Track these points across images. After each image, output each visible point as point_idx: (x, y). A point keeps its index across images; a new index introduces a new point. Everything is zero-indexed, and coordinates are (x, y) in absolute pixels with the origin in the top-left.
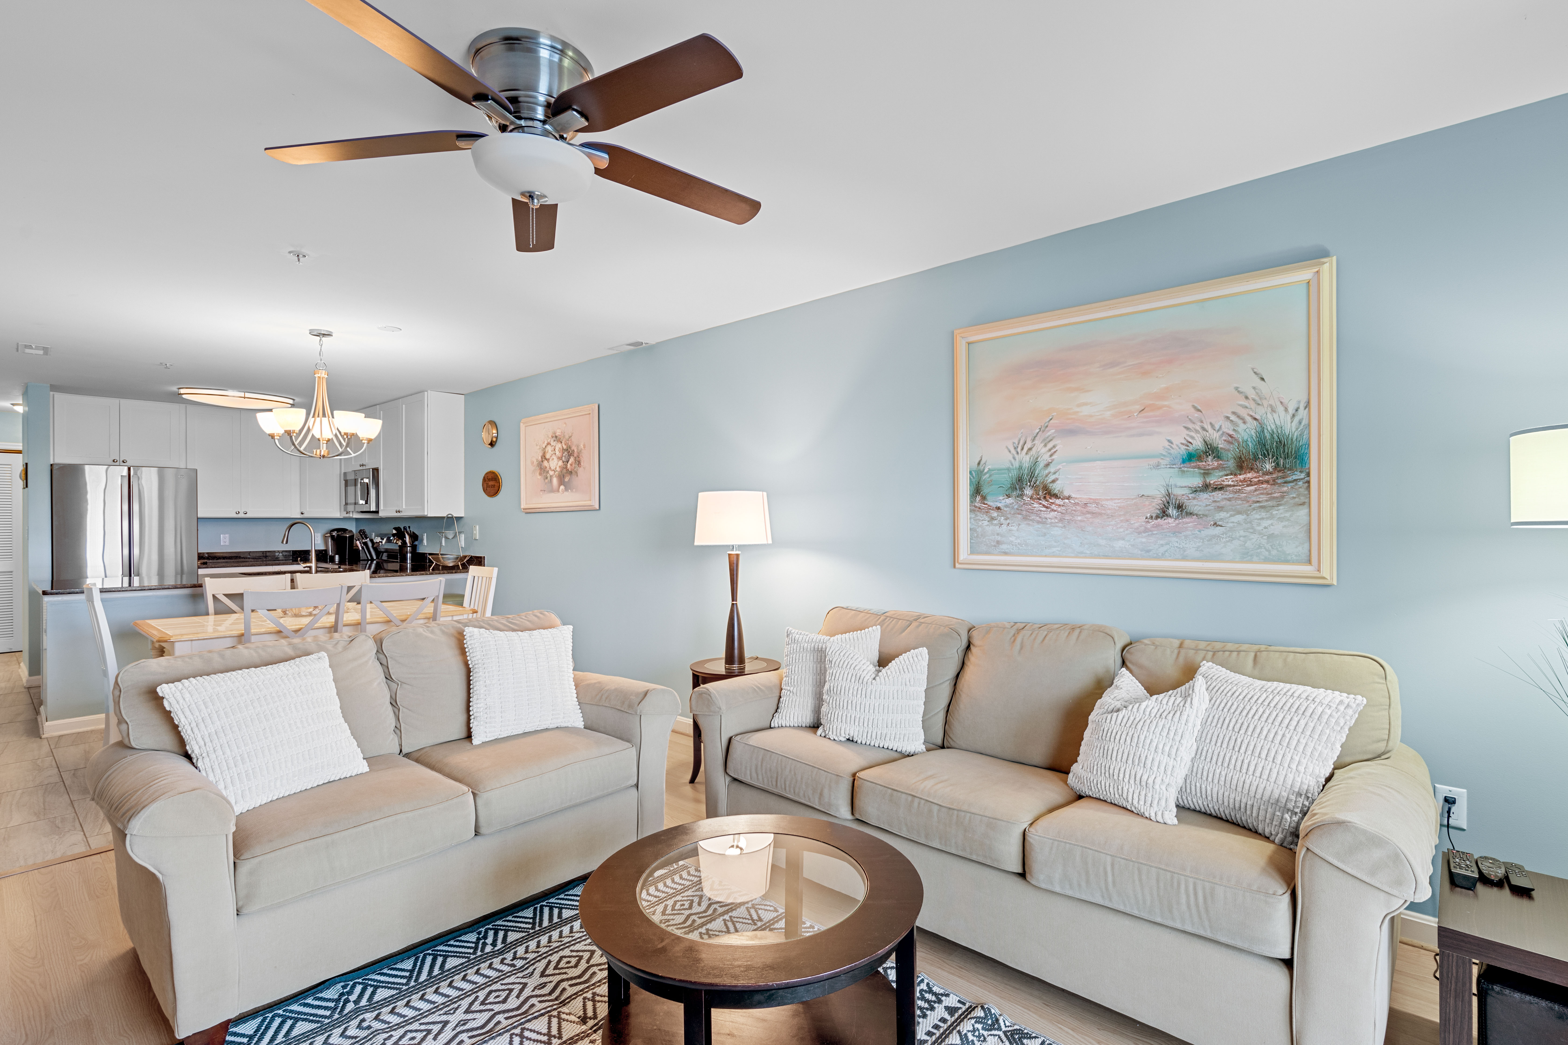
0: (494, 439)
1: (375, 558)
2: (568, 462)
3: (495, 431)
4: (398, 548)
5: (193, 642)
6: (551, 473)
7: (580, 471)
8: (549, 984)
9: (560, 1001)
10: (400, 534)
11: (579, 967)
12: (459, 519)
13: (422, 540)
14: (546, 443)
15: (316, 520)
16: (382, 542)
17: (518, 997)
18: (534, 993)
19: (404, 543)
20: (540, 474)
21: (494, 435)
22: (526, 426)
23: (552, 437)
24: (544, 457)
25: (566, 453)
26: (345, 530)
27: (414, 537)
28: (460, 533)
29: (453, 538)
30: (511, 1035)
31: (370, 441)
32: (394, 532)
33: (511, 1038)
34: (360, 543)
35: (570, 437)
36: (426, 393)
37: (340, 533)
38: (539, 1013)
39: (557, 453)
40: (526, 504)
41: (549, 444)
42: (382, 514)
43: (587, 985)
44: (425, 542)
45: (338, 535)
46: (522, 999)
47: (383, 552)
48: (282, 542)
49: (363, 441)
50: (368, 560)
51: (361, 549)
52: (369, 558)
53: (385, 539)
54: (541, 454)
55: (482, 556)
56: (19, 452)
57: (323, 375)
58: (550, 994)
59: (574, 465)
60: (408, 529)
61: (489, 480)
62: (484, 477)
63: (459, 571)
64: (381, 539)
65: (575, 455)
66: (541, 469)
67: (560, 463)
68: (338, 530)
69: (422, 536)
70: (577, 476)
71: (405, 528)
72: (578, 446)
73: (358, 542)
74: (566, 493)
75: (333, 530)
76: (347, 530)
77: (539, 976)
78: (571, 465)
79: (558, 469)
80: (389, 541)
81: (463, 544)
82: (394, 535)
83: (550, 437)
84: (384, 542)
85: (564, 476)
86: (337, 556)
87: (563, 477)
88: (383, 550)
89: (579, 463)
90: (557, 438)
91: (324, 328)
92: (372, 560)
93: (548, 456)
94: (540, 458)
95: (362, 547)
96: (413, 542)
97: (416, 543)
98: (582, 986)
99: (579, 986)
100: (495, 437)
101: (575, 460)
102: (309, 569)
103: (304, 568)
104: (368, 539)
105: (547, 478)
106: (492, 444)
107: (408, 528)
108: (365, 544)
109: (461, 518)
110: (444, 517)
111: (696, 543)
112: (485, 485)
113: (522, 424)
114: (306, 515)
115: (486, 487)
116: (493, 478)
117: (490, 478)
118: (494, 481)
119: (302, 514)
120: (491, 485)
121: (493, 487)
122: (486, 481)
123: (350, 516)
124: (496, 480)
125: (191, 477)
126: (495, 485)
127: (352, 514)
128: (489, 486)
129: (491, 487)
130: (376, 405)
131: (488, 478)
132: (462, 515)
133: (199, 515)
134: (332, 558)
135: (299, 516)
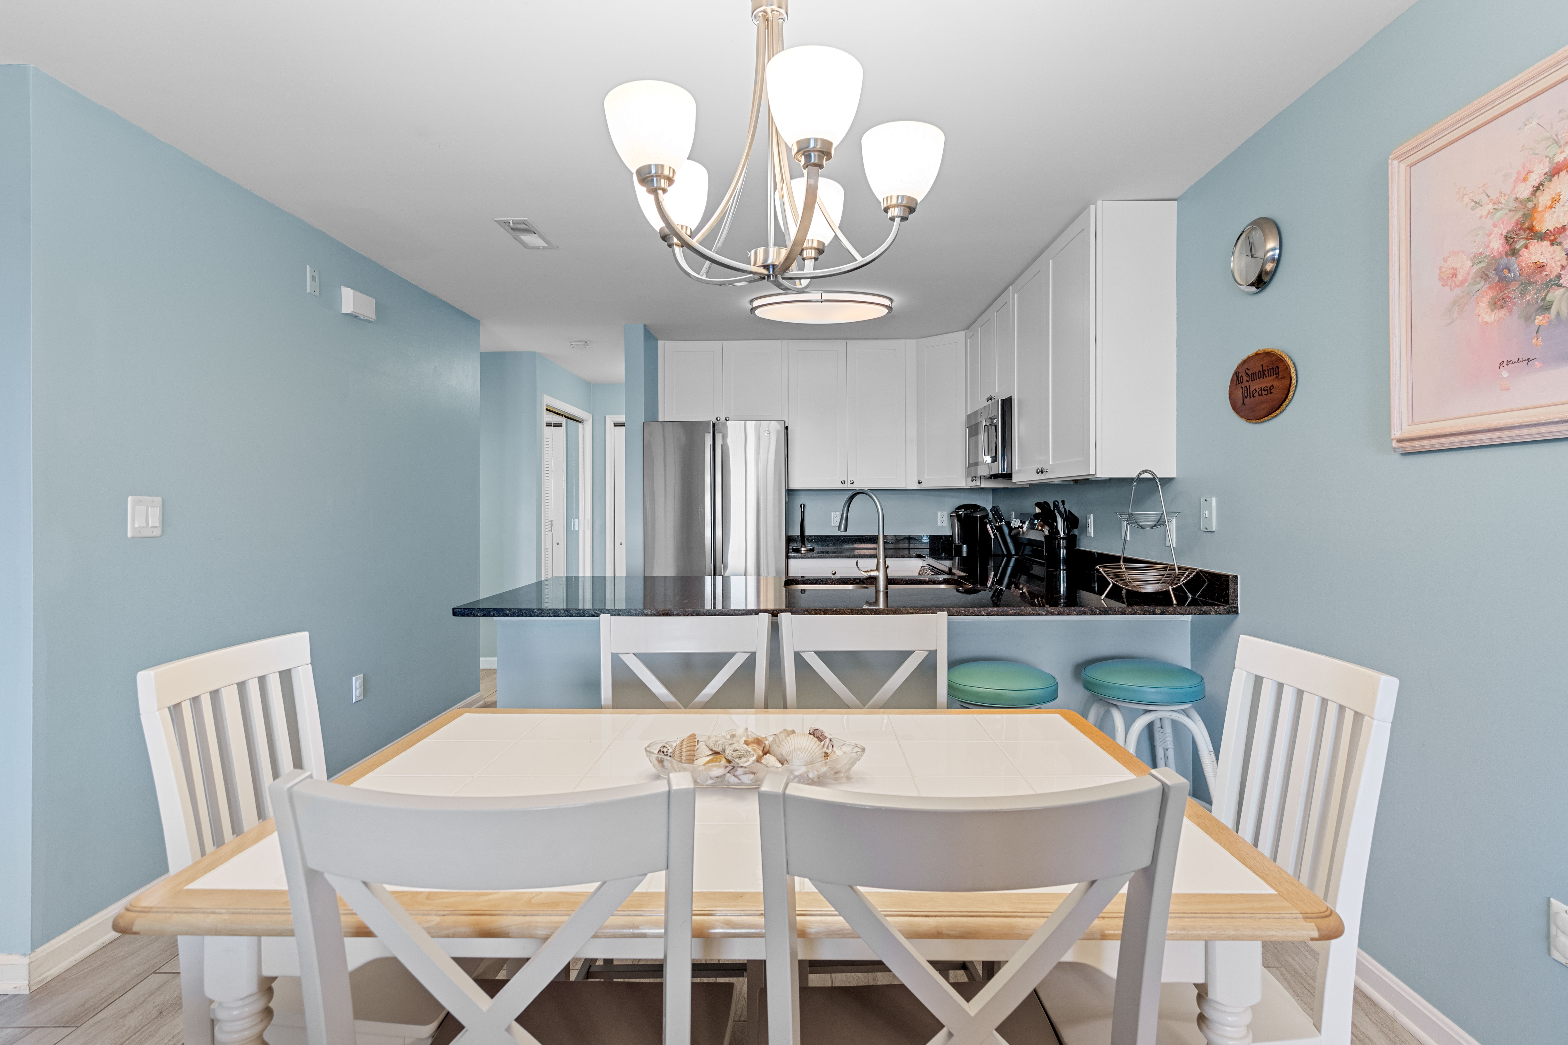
1: (1013, 553)
3: (1272, 244)
4: (1043, 540)
10: (1047, 515)
12: (1166, 481)
13: (1086, 527)
15: (944, 493)
16: (1022, 528)
19: (1054, 531)
21: (1269, 254)
22: (1412, 165)
26: (975, 508)
27: (1072, 521)
28: (1171, 514)
29: (1152, 528)
32: (1038, 511)
34: (992, 528)
36: (1093, 207)
37: (968, 512)
40: (1413, 423)
42: (1018, 478)
44: (1091, 530)
45: (966, 514)
47: (1026, 545)
50: (1003, 556)
51: (993, 537)
52: (1005, 553)
53: (1027, 523)
55: (1230, 573)
60: (1061, 507)
61: (1253, 377)
62: (1236, 374)
63: (1170, 609)
64: (1021, 522)
68: (966, 507)
69: (1086, 519)
71: (1056, 506)
73: (990, 526)
75: (959, 508)
76: (978, 507)
80: (1032, 526)
81: (1173, 538)
82: (1037, 516)
84: (1025, 527)
86: (965, 546)
88: (1025, 542)
92: (1009, 556)
95: (995, 535)
96: (1069, 530)
97: (1076, 532)
100: (1273, 259)
104: (1004, 523)
106: (1260, 282)
107: (1060, 504)
108: (999, 528)
109: (1170, 480)
110: (1133, 479)
112: (1242, 387)
113: (1396, 162)
114: (925, 485)
115: (1246, 394)
116: (1265, 371)
117: (1256, 373)
118: (1270, 377)
119: (919, 483)
120: (1258, 390)
121: (1266, 392)
122: (1245, 378)
123: (977, 483)
124: (1275, 376)
125: (778, 432)
126: (1269, 390)
127: (978, 480)
128: (1254, 392)
129: (1260, 393)
130: (1007, 287)
131: (1249, 372)
132: (1174, 476)
133: (794, 485)
134: (959, 549)
135: (916, 486)
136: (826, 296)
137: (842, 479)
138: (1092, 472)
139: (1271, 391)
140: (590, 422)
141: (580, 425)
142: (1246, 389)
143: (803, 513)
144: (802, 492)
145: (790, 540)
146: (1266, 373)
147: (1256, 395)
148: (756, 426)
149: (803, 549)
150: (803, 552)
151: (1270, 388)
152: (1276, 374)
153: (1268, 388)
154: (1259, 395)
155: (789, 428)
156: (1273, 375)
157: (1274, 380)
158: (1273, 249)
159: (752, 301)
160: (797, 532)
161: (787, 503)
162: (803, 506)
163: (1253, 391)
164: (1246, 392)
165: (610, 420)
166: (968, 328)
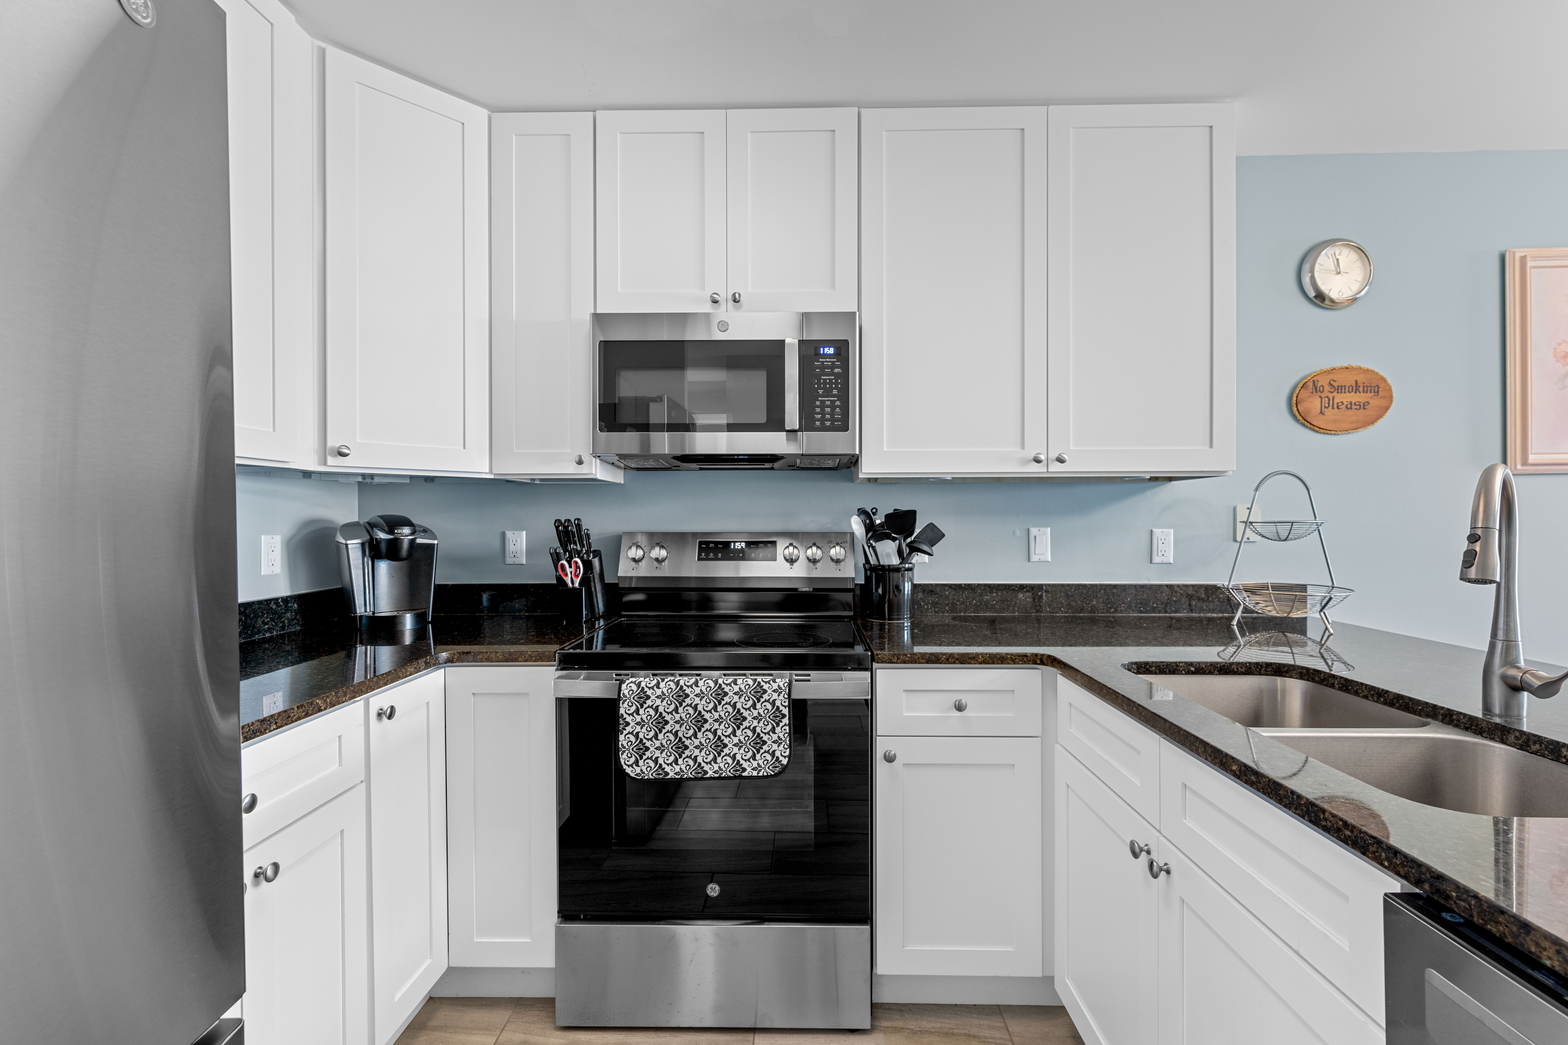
61: (1340, 389)
112: (1321, 397)
115: (1327, 405)
116: (1359, 386)
117: (1345, 386)
118: (1365, 394)
120: (1345, 403)
121: (1358, 407)
122: (1327, 388)
124: (1373, 394)
126: (1364, 406)
128: (1340, 404)
129: (1349, 406)
131: (1335, 384)
139: (1366, 407)
142: (1327, 399)
146: (1361, 389)
147: (1344, 406)
151: (1364, 403)
152: (1374, 392)
153: (1362, 404)
154: (1347, 408)
156: (1371, 392)
157: (1371, 398)
163: (1338, 403)
164: (1327, 402)
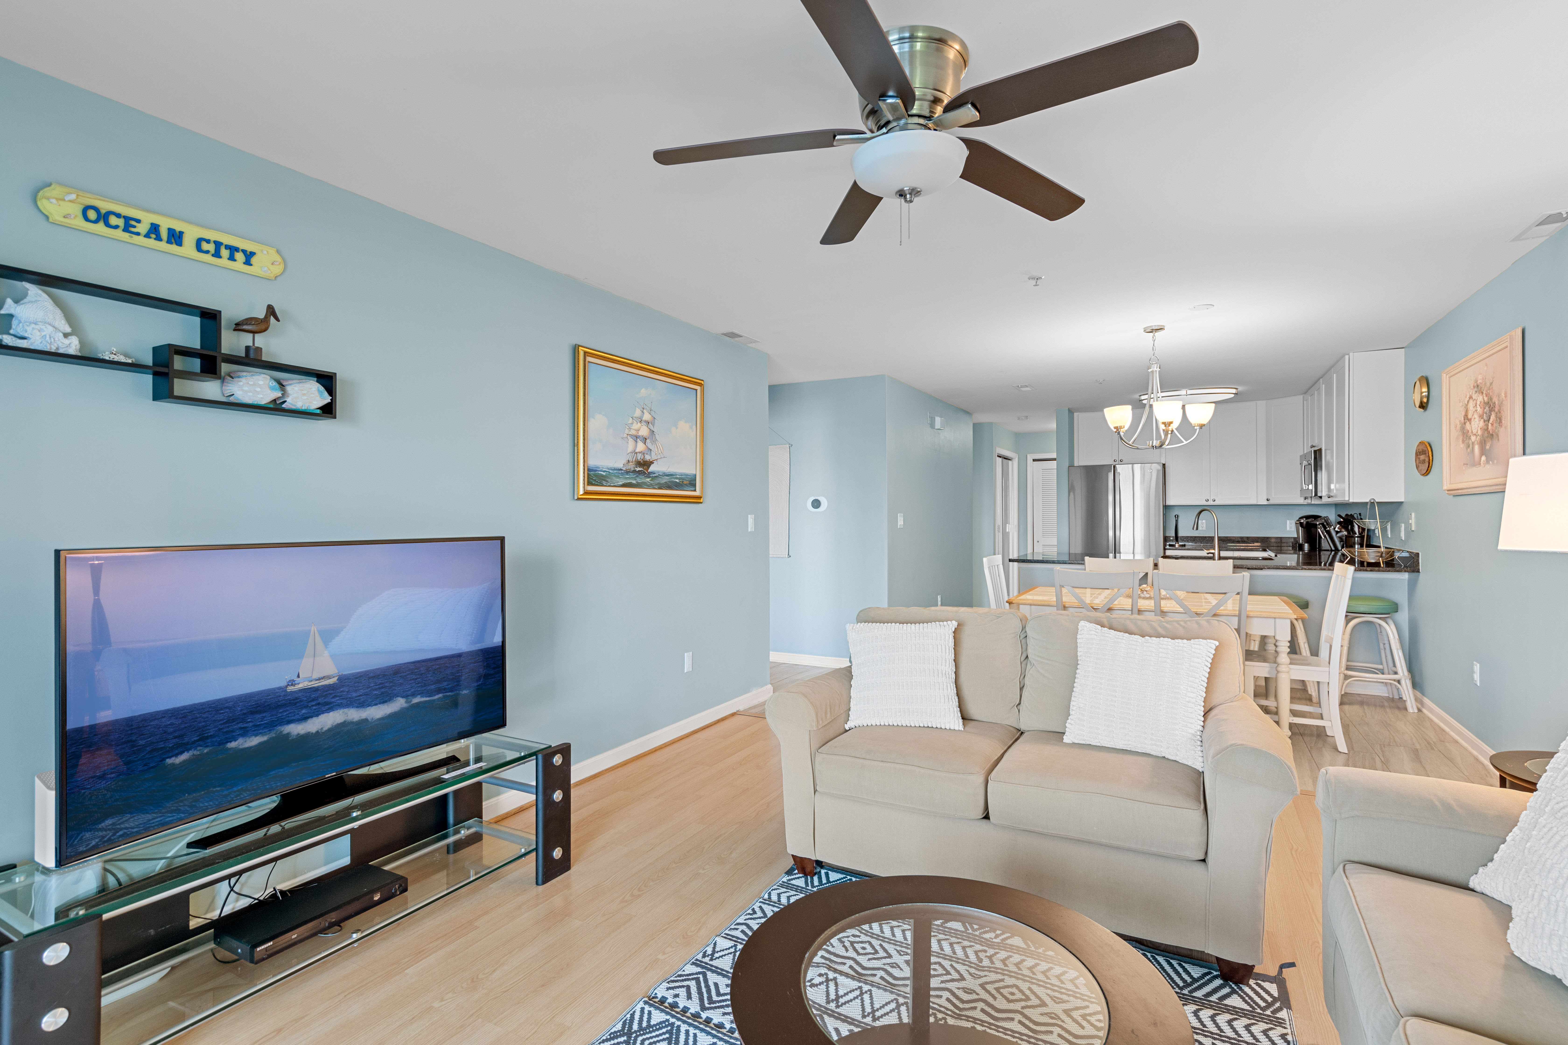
0: (1425, 400)
1: (1340, 549)
2: (1489, 421)
3: (1425, 389)
5: (1032, 607)
6: (1473, 438)
7: (1502, 431)
8: (974, 994)
9: (961, 1013)
11: (1012, 1004)
14: (1468, 396)
15: (1290, 507)
17: (942, 982)
18: (956, 991)
20: (1463, 441)
21: (1424, 394)
22: (1450, 377)
23: (1474, 387)
24: (1466, 417)
25: (1487, 408)
26: (1311, 517)
28: (1401, 522)
30: (895, 999)
31: (1202, 426)
33: (892, 1001)
34: (1323, 531)
35: (1491, 384)
36: (1347, 357)
37: (1309, 520)
38: (939, 1008)
39: (1479, 409)
40: (1449, 484)
41: (1471, 397)
43: (992, 1021)
45: (1307, 522)
46: (943, 985)
48: (1193, 529)
49: (1196, 428)
50: (1332, 550)
51: (1323, 538)
52: (1333, 549)
54: (1463, 414)
56: (1055, 459)
57: (1155, 369)
58: (963, 1001)
59: (1495, 425)
62: (1416, 450)
65: (1496, 410)
66: (1464, 434)
67: (1482, 424)
68: (1307, 517)
70: (1498, 440)
72: (1499, 396)
73: (1319, 530)
74: (1488, 466)
75: (1301, 518)
77: (980, 983)
78: (1492, 425)
79: (1480, 433)
81: (1403, 536)
82: (1339, 523)
83: (1472, 387)
85: (1485, 441)
86: (1306, 544)
87: (1485, 443)
89: (1501, 422)
90: (1478, 388)
91: (1155, 323)
93: (1470, 416)
94: (1463, 418)
95: (1325, 536)
96: (1361, 532)
98: (988, 1019)
99: (985, 1016)
101: (1496, 417)
102: (1212, 555)
103: (1208, 554)
104: (1332, 528)
105: (1469, 446)
106: (1423, 406)
108: (1328, 531)
109: (1401, 503)
111: (1501, 547)
112: (1419, 457)
113: (1445, 375)
114: (1272, 502)
115: (1419, 462)
116: (1423, 451)
119: (1268, 500)
122: (1419, 452)
123: (1309, 501)
125: (1158, 471)
127: (1310, 499)
130: (1319, 379)
131: (1420, 450)
132: (1402, 500)
133: (1170, 502)
134: (1301, 548)
135: (1266, 503)
136: (1190, 392)
137: (1207, 498)
138: (1347, 499)
139: (1425, 462)
140: (1017, 459)
141: (1010, 462)
143: (1177, 521)
144: (1176, 507)
145: (1166, 539)
146: (1423, 453)
147: (1422, 462)
148: (1141, 467)
149: (1177, 545)
150: (1177, 547)
151: (1425, 460)
152: (1426, 454)
155: (1166, 465)
157: (1425, 456)
158: (1425, 392)
159: (1140, 396)
160: (1172, 534)
161: (1164, 515)
162: (1177, 517)
163: (1422, 460)
164: (1420, 460)
165: (1030, 458)
166: (1305, 393)
